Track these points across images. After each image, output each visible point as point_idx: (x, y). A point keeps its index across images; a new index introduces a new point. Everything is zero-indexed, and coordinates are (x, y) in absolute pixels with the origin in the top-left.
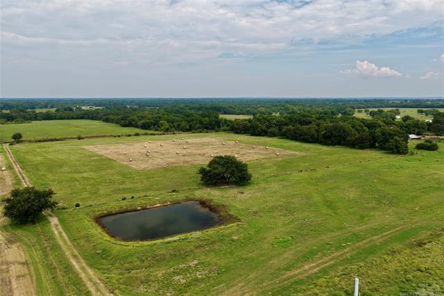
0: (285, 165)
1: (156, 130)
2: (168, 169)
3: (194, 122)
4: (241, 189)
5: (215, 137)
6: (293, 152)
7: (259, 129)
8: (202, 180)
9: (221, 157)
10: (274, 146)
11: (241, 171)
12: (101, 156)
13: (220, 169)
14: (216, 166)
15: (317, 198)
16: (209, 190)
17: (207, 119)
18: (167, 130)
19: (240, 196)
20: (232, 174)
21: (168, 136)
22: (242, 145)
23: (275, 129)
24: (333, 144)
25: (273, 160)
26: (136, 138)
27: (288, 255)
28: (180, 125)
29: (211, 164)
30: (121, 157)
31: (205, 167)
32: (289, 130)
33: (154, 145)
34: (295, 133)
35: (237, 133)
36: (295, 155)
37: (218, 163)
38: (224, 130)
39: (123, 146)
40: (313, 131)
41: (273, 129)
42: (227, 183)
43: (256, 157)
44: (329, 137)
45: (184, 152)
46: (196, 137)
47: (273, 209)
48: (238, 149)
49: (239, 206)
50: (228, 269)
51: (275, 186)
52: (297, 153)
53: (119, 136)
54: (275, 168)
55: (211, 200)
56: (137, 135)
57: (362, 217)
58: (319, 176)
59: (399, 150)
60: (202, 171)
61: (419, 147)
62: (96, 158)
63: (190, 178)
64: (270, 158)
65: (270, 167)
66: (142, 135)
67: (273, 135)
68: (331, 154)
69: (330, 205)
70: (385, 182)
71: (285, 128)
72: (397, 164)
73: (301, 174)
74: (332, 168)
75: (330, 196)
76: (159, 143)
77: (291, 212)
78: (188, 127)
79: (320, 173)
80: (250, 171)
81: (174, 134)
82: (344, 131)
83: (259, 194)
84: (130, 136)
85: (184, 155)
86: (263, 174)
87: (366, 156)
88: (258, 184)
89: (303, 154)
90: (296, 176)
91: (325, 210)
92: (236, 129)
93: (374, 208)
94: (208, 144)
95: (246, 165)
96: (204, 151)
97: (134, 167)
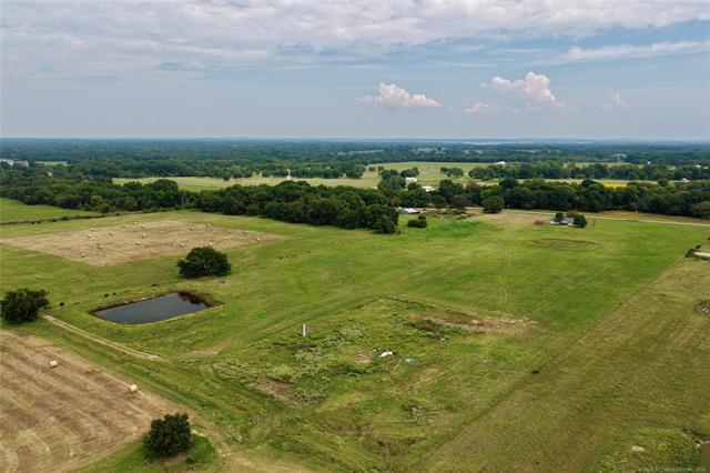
0: (266, 253)
1: (87, 210)
2: (135, 263)
3: (144, 197)
4: (222, 279)
5: (178, 219)
6: (275, 237)
7: (235, 206)
8: (181, 272)
9: (199, 249)
10: (254, 229)
11: (220, 261)
12: (36, 252)
13: (199, 261)
14: (195, 258)
15: (293, 282)
16: (189, 281)
17: (161, 192)
18: (106, 211)
19: (221, 285)
20: (212, 265)
21: (111, 218)
22: (216, 229)
23: (255, 206)
24: (322, 224)
25: (252, 247)
26: (64, 223)
27: (264, 321)
28: (124, 202)
29: (189, 257)
30: (67, 252)
31: (183, 259)
32: (272, 207)
33: (99, 234)
34: (280, 212)
35: (205, 211)
36: (277, 240)
37: (198, 255)
38: (188, 208)
39: (57, 238)
40: (299, 209)
41: (253, 206)
42: (207, 275)
43: (234, 244)
44: (317, 217)
45: (145, 241)
46: (153, 219)
47: (253, 293)
48: (211, 235)
49: (222, 293)
50: (220, 333)
51: (255, 274)
52: (280, 237)
53: (39, 222)
54: (254, 256)
55: (195, 291)
56: (65, 219)
57: (326, 293)
58: (298, 262)
59: (387, 229)
60: (181, 264)
61: (412, 224)
62: (33, 255)
63: (166, 272)
64: (250, 245)
65: (250, 255)
66: (72, 218)
67: (252, 214)
68: (316, 236)
69: (303, 287)
70: (358, 264)
71: (268, 205)
72: (377, 245)
73: (282, 261)
74: (313, 253)
75: (305, 280)
76: (106, 230)
77: (268, 295)
78: (136, 204)
79: (301, 258)
80: (229, 261)
81: (118, 215)
82: (333, 209)
83: (240, 283)
84: (54, 221)
85: (147, 247)
86: (243, 263)
87: (352, 237)
88: (238, 273)
89: (286, 238)
90: (276, 263)
91: (297, 291)
92: (204, 205)
93: (338, 287)
94: (171, 230)
95: (225, 255)
96: (169, 240)
97: (92, 263)
